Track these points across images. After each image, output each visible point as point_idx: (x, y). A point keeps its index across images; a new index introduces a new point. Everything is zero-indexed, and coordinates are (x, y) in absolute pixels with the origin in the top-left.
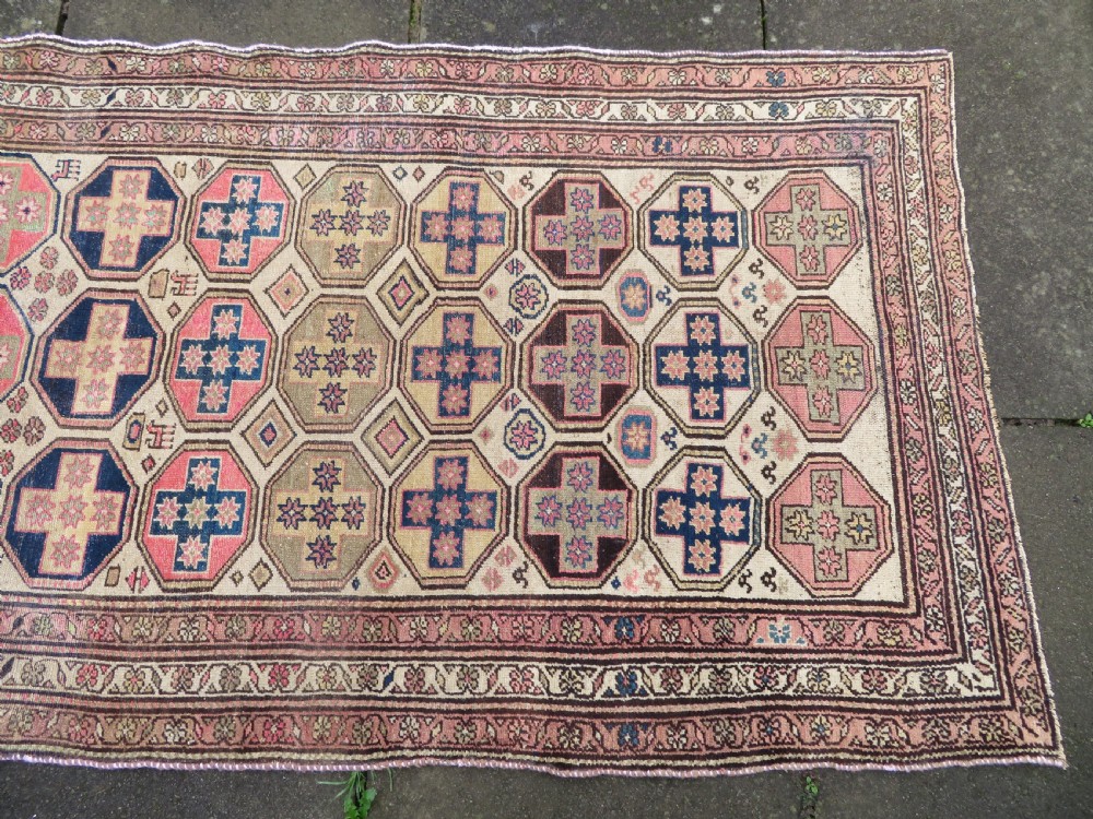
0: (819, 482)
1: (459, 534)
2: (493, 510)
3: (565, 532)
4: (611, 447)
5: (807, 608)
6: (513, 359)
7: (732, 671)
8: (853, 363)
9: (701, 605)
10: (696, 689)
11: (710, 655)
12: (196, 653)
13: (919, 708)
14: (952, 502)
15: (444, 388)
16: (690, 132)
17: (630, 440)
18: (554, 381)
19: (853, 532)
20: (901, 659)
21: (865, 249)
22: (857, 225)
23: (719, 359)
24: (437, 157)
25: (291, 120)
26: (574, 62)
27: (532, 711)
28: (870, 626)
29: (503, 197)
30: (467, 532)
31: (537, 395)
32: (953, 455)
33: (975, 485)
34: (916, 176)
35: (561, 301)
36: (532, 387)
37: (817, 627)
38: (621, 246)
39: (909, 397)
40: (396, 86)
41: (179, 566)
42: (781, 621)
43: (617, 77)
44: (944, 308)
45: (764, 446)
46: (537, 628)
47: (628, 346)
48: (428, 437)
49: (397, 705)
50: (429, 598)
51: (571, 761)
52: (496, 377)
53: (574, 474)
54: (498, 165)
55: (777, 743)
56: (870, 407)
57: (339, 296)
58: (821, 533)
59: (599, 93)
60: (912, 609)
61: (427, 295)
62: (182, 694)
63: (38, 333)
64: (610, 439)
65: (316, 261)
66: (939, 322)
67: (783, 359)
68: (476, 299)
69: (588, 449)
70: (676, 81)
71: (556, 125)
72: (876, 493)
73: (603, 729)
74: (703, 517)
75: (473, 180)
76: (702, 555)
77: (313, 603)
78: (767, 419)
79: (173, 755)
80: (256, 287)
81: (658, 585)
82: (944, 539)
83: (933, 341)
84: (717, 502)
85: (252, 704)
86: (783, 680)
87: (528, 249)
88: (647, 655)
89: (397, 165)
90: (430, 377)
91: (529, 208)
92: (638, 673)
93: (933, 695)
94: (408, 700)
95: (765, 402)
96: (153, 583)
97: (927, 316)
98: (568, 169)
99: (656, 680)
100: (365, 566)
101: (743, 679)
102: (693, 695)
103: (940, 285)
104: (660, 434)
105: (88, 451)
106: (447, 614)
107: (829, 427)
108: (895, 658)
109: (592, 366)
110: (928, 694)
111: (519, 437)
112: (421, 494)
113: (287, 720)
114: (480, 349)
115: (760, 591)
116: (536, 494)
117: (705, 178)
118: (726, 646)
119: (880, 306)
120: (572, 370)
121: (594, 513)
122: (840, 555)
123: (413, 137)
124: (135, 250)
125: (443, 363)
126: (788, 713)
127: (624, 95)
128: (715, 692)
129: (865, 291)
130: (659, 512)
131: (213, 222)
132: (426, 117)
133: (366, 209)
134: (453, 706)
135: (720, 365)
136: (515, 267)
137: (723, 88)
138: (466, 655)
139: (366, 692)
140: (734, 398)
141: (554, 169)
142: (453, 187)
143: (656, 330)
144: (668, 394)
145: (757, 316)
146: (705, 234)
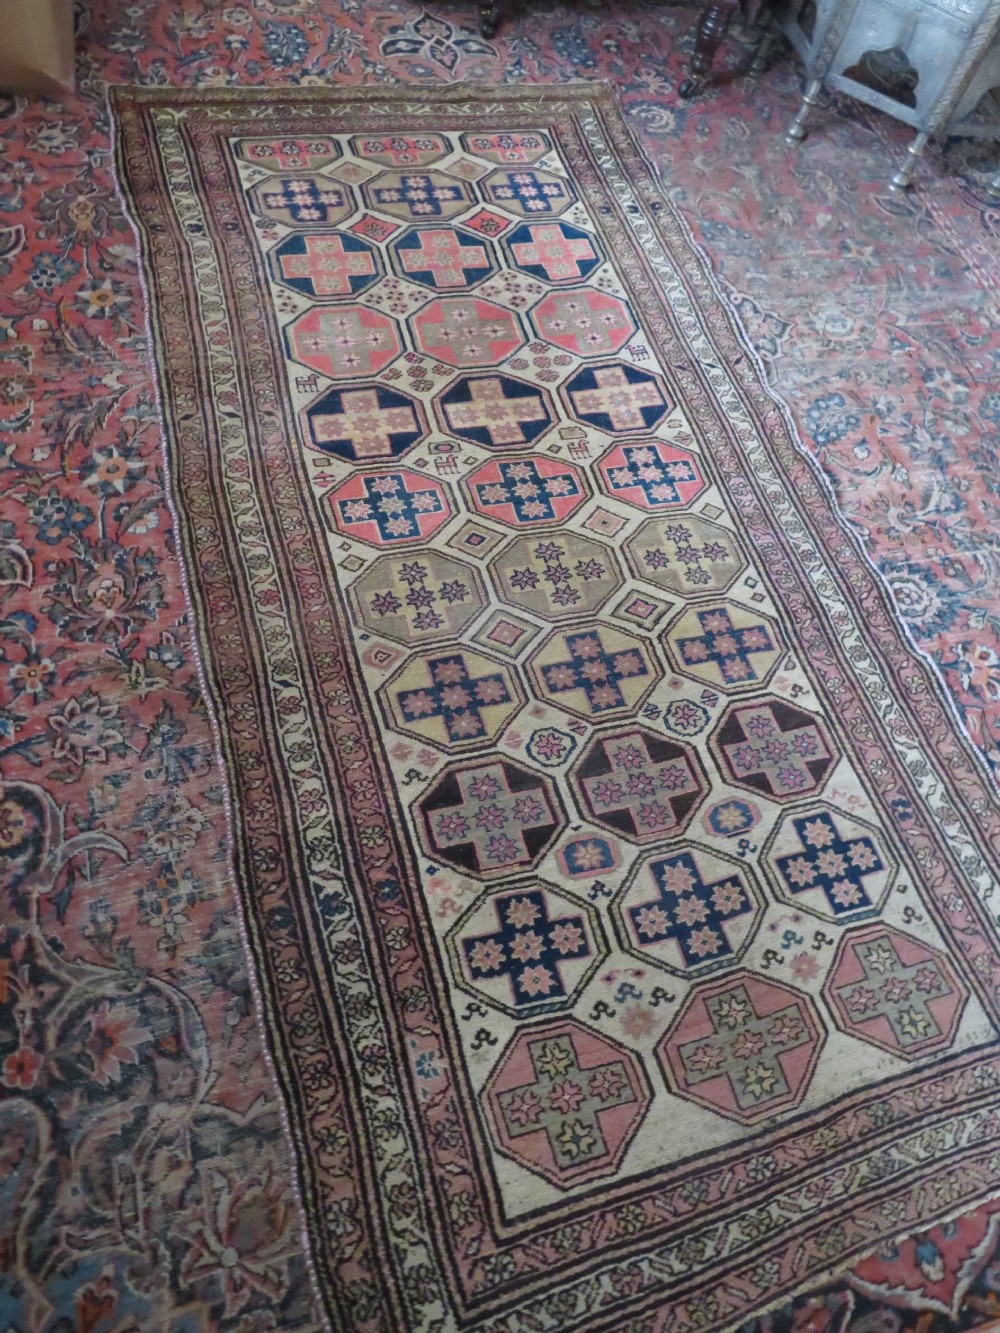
0: (613, 1074)
1: (436, 712)
2: (468, 736)
3: (469, 807)
4: (569, 832)
5: (464, 1092)
6: (620, 719)
7: (373, 1018)
8: (766, 1085)
9: (434, 966)
10: (344, 981)
11: (383, 989)
12: (274, 533)
13: (386, 1270)
14: (651, 1261)
15: (568, 665)
17: (582, 850)
18: (613, 761)
19: (569, 1133)
20: (438, 1231)
21: (904, 1066)
22: (929, 1050)
23: (704, 924)
24: (781, 609)
25: (758, 491)
27: (283, 817)
28: (465, 1180)
29: (771, 674)
30: (440, 719)
31: (593, 750)
32: (709, 1252)
35: (694, 748)
36: (600, 742)
37: (447, 1109)
38: (777, 791)
39: (756, 1170)
40: (830, 562)
41: (343, 504)
42: (441, 1064)
43: (948, 748)
44: (883, 1191)
45: (629, 997)
46: (367, 804)
47: (678, 823)
48: (518, 662)
49: (264, 696)
50: (368, 700)
51: (242, 866)
52: (596, 708)
53: (529, 803)
54: (800, 662)
55: (305, 1088)
56: (724, 1121)
57: (617, 561)
58: (554, 1090)
60: (504, 1233)
61: (649, 630)
62: (237, 531)
63: (500, 368)
64: (576, 829)
65: (640, 537)
66: (864, 1188)
67: (733, 997)
68: (664, 673)
69: (558, 811)
70: (977, 807)
72: (625, 1153)
73: (281, 891)
74: (528, 947)
75: (775, 644)
76: (488, 955)
77: (338, 607)
78: (659, 994)
79: (186, 536)
80: (599, 499)
81: (443, 915)
82: (599, 1259)
84: (550, 959)
85: (241, 583)
86: (376, 1081)
87: (732, 706)
88: (367, 919)
89: (757, 578)
90: (573, 651)
91: (772, 698)
92: (346, 914)
93: (406, 1287)
94: (270, 705)
95: (678, 987)
96: (324, 490)
97: (864, 1169)
99: (344, 935)
100: (382, 640)
101: (367, 1033)
102: (337, 979)
103: (910, 1178)
104: (601, 879)
105: (417, 422)
106: (358, 719)
107: (680, 1073)
108: (438, 1224)
109: (644, 794)
110: (406, 1279)
111: (546, 742)
112: (463, 670)
113: (232, 612)
114: (617, 687)
115: (468, 1031)
116: (497, 772)
117: (892, 861)
118: (398, 1006)
119: (847, 1102)
120: (631, 776)
121: (496, 832)
122: (537, 1121)
123: (791, 585)
124: (593, 411)
125: (591, 659)
126: (340, 1096)
128: (346, 1003)
129: (857, 1078)
130: (519, 898)
131: (640, 457)
133: (705, 563)
134: (272, 745)
135: (698, 926)
136: (712, 700)
138: (324, 746)
139: (270, 668)
140: (669, 951)
141: (822, 712)
142: (761, 629)
143: (707, 849)
144: (645, 878)
145: (770, 955)
146: (832, 875)
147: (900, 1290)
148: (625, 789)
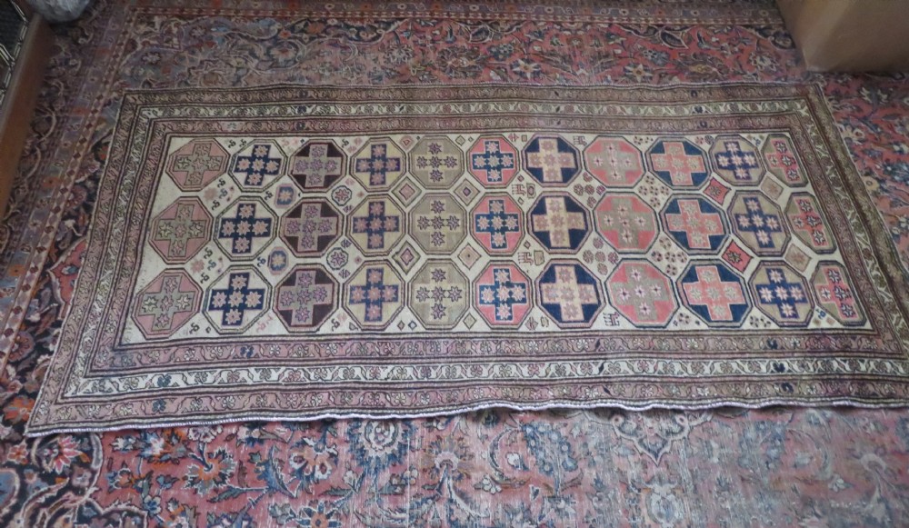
0: (197, 180)
1: (373, 156)
2: (357, 166)
3: (324, 159)
4: (299, 191)
5: (217, 135)
6: (347, 228)
9: (265, 135)
11: (265, 118)
15: (382, 213)
16: (227, 362)
17: (288, 194)
18: (326, 219)
19: (187, 161)
21: (137, 291)
22: (135, 306)
23: (236, 232)
24: (390, 337)
25: (482, 359)
26: (299, 408)
28: (190, 129)
29: (350, 313)
30: (369, 157)
31: (334, 212)
32: (124, 193)
33: (119, 180)
34: (86, 340)
35: (319, 257)
36: (337, 216)
37: (215, 128)
38: (282, 288)
40: (418, 384)
42: (230, 130)
43: (270, 399)
44: (101, 261)
45: (221, 194)
46: (339, 126)
47: (285, 236)
48: (390, 193)
52: (356, 219)
53: (318, 180)
54: (353, 334)
57: (441, 254)
58: (203, 161)
59: (284, 387)
60: (169, 136)
61: (393, 256)
63: (594, 232)
64: (299, 194)
65: (456, 273)
66: (107, 254)
67: (200, 232)
68: (366, 257)
69: (310, 190)
70: (230, 399)
71: (315, 363)
72: (170, 177)
73: (313, 96)
74: (258, 165)
75: (368, 324)
76: (261, 152)
77: (436, 131)
78: (217, 204)
80: (486, 259)
83: (113, 245)
84: (250, 171)
87: (336, 283)
88: (292, 118)
89: (415, 331)
90: (390, 218)
91: (335, 307)
92: (297, 113)
95: (216, 212)
96: (506, 136)
97: (113, 257)
98: (309, 334)
99: (289, 111)
100: (415, 144)
103: (98, 273)
104: (273, 198)
107: (185, 203)
109: (305, 226)
111: (345, 194)
112: (391, 170)
114: (364, 232)
116: (337, 172)
117: (223, 332)
119: (138, 261)
120: (316, 224)
121: (309, 166)
123: (406, 350)
124: (558, 275)
125: (383, 224)
127: (267, 387)
130: (278, 167)
131: (517, 292)
132: (398, 364)
133: (431, 302)
135: (236, 228)
136: (344, 274)
137: (198, 396)
138: (369, 117)
140: (231, 214)
141: (317, 333)
142: (380, 319)
143: (268, 244)
144: (266, 215)
145: (210, 253)
146: (231, 297)
147: (69, 254)
148: (310, 219)
